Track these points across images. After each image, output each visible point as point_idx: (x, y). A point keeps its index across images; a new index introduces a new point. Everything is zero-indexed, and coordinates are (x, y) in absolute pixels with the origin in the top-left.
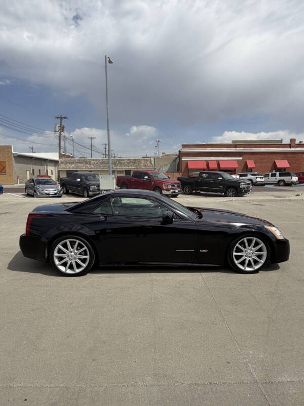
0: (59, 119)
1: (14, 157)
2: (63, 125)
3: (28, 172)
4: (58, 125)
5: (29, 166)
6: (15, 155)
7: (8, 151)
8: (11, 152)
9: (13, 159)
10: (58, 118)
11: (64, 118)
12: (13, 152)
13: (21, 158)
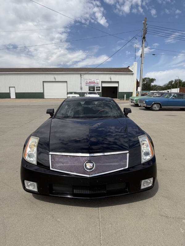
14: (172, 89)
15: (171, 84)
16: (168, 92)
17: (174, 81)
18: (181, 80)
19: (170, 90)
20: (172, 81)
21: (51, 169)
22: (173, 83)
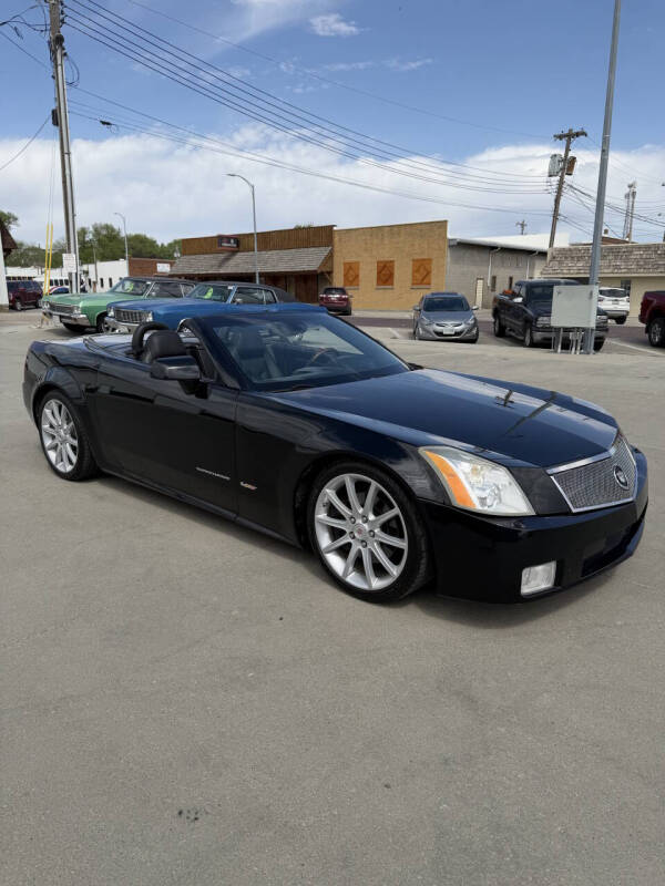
0: (564, 141)
1: (450, 246)
2: (571, 154)
3: (480, 283)
4: (559, 157)
5: (483, 267)
6: (452, 243)
7: (440, 236)
8: (445, 237)
9: (448, 253)
10: (560, 137)
11: (578, 135)
12: (449, 236)
13: (467, 250)
14: (99, 264)
15: (84, 244)
17: (91, 229)
18: (116, 227)
19: (91, 268)
20: (83, 231)
21: (574, 511)
22: (89, 237)
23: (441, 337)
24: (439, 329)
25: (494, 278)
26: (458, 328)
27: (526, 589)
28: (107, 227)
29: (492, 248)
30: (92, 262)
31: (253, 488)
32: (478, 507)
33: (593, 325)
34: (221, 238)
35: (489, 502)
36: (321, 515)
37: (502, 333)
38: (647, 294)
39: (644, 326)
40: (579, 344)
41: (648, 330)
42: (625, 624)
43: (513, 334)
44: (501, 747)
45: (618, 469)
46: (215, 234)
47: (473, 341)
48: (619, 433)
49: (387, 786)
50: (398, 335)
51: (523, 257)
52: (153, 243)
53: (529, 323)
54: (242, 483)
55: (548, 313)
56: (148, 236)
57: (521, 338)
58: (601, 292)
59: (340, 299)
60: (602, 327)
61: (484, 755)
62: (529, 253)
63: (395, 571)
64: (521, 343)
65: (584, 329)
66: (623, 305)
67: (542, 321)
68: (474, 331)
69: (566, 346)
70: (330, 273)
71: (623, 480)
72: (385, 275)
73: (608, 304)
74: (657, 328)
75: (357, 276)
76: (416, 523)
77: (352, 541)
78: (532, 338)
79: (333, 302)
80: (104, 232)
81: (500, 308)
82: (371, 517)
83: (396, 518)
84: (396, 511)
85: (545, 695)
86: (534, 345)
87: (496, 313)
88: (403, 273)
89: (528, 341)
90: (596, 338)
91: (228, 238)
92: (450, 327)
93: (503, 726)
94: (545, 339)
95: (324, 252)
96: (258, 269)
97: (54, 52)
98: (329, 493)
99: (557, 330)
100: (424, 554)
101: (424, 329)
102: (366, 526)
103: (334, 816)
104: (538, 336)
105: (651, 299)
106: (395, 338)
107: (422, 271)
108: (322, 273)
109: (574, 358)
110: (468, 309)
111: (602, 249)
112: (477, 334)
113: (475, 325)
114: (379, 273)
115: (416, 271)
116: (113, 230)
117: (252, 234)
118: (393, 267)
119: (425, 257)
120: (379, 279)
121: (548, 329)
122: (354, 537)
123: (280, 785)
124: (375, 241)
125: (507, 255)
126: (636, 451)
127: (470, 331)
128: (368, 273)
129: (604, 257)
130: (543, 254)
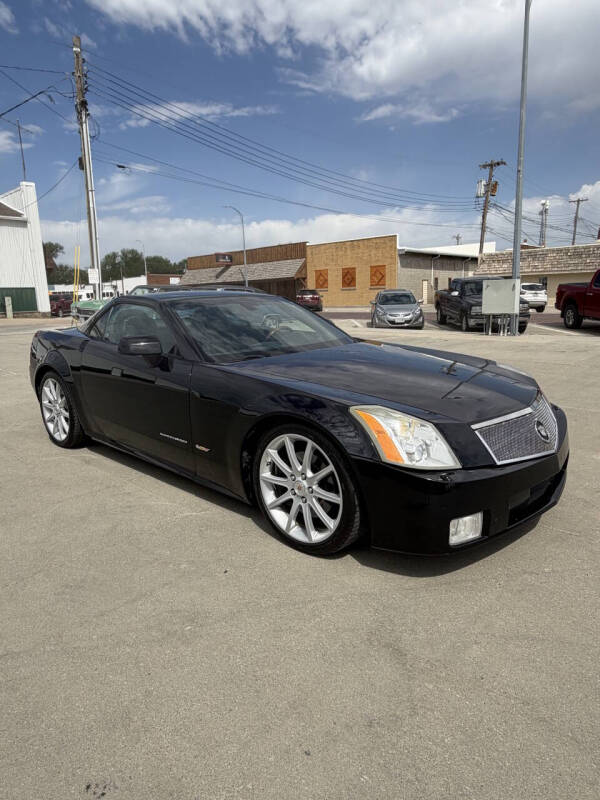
0: (488, 169)
1: (400, 256)
2: (494, 179)
3: (425, 283)
4: (484, 182)
5: (428, 271)
6: (401, 253)
7: (391, 247)
8: (396, 248)
9: (398, 260)
10: (485, 166)
11: (498, 164)
12: (398, 247)
13: (414, 258)
14: (126, 280)
15: (114, 265)
16: (115, 287)
17: (120, 254)
18: (139, 252)
19: (119, 283)
20: (114, 255)
21: (499, 463)
22: (118, 260)
23: (394, 325)
24: (392, 318)
25: (436, 279)
26: (408, 317)
27: (454, 540)
28: (133, 252)
29: (433, 256)
30: (120, 278)
31: (207, 450)
32: (406, 462)
33: (517, 311)
34: (218, 256)
35: (416, 457)
36: (266, 473)
37: (443, 322)
38: (560, 287)
39: (559, 312)
40: (507, 328)
41: (563, 315)
42: (553, 571)
43: (452, 321)
44: (428, 706)
45: (539, 424)
46: (213, 253)
47: (419, 328)
48: (539, 392)
49: (308, 754)
50: (358, 324)
51: (459, 262)
52: (167, 262)
53: (465, 312)
54: (197, 446)
55: (480, 304)
56: (164, 257)
57: (459, 324)
58: (524, 287)
59: (312, 298)
60: (524, 314)
61: (411, 715)
62: (463, 259)
63: (332, 524)
64: (459, 328)
65: (509, 316)
66: (541, 297)
67: (475, 310)
68: (421, 320)
69: (496, 330)
70: (304, 279)
71: (544, 433)
72: (349, 279)
73: (529, 296)
74: (570, 313)
75: (326, 280)
76: (348, 479)
77: (293, 497)
78: (467, 324)
79: (308, 301)
80: (130, 256)
81: (441, 301)
82: (310, 474)
83: (331, 474)
84: (331, 468)
85: (475, 647)
86: (470, 329)
87: (438, 305)
88: (363, 278)
89: (464, 326)
90: (520, 323)
91: (224, 256)
92: (401, 316)
93: (430, 682)
94: (478, 324)
95: (299, 263)
96: (249, 278)
97: (80, 113)
98: (272, 453)
99: (488, 316)
100: (358, 509)
101: (379, 319)
102: (305, 482)
103: (248, 790)
104: (472, 322)
105: (564, 290)
106: (356, 326)
107: (378, 275)
108: (298, 279)
109: (503, 338)
110: (415, 302)
111: (521, 253)
112: (423, 322)
113: (421, 314)
114: (343, 278)
115: (373, 275)
116: (137, 254)
117: (242, 252)
118: (355, 272)
119: (381, 264)
120: (344, 282)
121: (480, 316)
122: (295, 494)
123: (197, 753)
124: (340, 253)
125: (445, 261)
126: (555, 408)
127: (417, 320)
128: (335, 279)
129: (523, 259)
130: (475, 260)
